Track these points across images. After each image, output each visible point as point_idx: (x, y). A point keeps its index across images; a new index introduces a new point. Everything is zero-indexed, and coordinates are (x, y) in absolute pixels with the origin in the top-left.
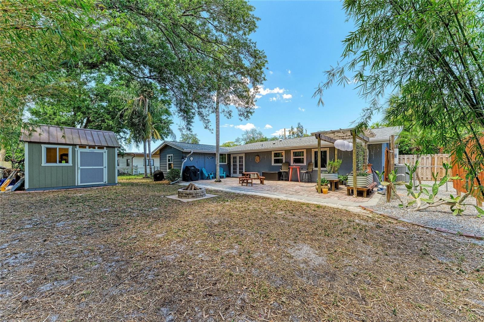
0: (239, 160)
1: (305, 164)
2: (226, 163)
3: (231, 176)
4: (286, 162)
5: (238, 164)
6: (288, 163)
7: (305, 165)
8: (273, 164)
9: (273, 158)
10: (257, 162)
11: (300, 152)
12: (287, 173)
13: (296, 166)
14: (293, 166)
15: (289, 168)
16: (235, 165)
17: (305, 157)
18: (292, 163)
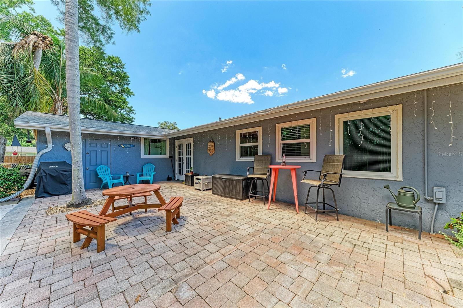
0: (185, 150)
1: (313, 158)
2: (167, 156)
3: (176, 179)
4: (265, 154)
5: (184, 157)
6: (270, 157)
7: (314, 160)
8: (238, 158)
9: (238, 145)
10: (211, 154)
11: (302, 127)
12: (266, 182)
13: (287, 164)
14: (279, 164)
15: (270, 170)
16: (181, 160)
17: (313, 140)
18: (278, 157)
